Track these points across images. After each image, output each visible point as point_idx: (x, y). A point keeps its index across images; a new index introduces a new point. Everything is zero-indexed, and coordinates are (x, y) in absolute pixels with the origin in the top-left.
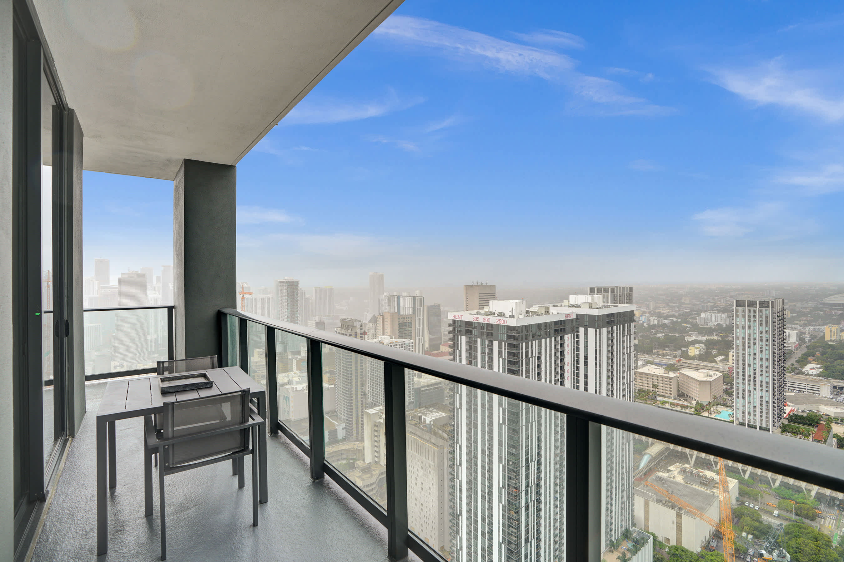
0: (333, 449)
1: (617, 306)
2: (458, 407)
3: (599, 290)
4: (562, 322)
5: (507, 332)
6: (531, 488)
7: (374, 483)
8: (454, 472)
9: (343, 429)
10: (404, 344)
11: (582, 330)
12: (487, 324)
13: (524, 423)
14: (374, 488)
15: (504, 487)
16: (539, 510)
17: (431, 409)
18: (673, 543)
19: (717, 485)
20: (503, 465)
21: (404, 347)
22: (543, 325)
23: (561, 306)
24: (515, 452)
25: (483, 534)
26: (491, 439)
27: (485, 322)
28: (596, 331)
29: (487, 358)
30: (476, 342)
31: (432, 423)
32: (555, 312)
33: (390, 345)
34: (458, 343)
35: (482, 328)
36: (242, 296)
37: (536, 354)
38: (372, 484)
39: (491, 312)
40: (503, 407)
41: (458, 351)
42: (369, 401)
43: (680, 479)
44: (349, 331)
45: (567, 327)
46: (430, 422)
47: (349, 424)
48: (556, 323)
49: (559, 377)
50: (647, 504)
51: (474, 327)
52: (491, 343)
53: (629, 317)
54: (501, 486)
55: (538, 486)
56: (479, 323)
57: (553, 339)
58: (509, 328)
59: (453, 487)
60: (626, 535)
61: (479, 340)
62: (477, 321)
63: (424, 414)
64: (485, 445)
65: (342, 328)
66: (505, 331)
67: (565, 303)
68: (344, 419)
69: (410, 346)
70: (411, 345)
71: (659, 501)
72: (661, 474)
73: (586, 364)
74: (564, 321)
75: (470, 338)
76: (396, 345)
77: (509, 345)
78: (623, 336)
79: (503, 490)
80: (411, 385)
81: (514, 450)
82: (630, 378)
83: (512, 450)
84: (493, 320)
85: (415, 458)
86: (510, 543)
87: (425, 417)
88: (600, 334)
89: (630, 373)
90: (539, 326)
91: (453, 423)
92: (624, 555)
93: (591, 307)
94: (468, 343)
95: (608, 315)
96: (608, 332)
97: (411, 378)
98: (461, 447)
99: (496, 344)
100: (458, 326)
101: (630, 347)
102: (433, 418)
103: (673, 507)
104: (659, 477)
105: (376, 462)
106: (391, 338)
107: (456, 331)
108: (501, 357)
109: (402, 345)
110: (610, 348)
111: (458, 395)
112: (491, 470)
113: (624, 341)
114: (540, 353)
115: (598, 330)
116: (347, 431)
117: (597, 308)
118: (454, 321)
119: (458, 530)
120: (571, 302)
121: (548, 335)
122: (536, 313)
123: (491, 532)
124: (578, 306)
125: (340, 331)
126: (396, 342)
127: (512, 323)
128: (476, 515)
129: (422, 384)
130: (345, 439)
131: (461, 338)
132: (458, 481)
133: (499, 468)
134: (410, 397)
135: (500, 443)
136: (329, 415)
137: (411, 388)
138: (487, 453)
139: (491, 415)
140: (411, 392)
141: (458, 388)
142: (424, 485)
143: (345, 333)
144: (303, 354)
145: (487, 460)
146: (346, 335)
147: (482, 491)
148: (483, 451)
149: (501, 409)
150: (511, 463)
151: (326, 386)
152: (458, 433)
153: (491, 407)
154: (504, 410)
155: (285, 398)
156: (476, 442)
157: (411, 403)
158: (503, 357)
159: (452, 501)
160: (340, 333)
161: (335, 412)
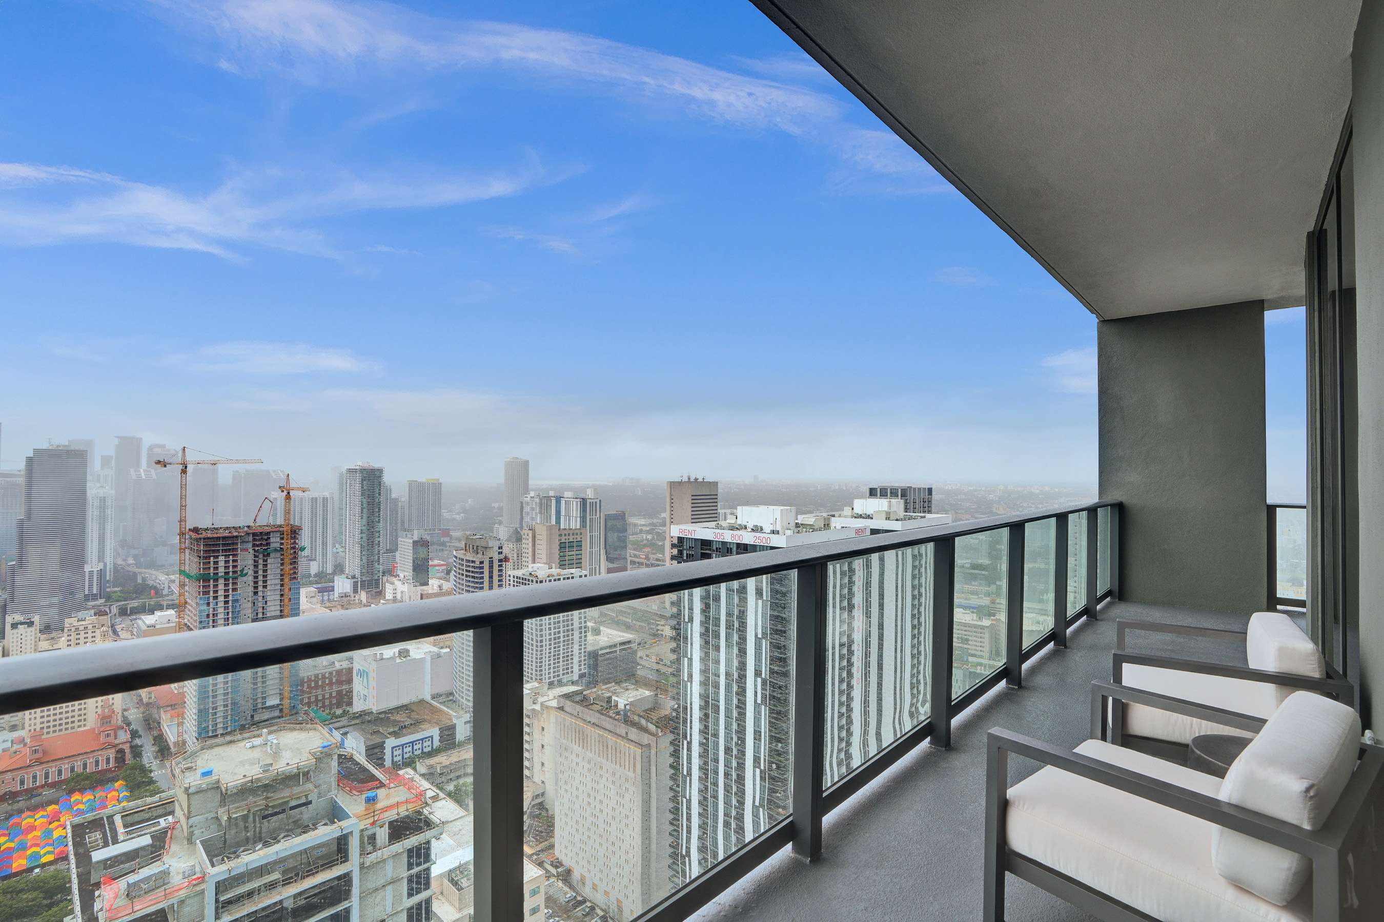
0: (450, 759)
1: (924, 517)
2: (686, 679)
3: (894, 493)
8: (678, 786)
9: (466, 723)
12: (737, 544)
15: (762, 805)
17: (624, 685)
20: (761, 772)
23: (840, 516)
24: (782, 748)
26: (741, 731)
27: (735, 541)
28: (897, 556)
29: (736, 600)
31: (628, 707)
32: (839, 527)
33: (548, 579)
35: (729, 550)
36: (285, 493)
39: (740, 525)
40: (763, 676)
44: (480, 556)
46: (625, 706)
49: (845, 627)
51: (714, 548)
54: (757, 803)
56: (724, 543)
59: (676, 811)
62: (720, 540)
63: (614, 693)
64: (732, 739)
65: (466, 550)
67: (847, 511)
68: (467, 706)
73: (881, 606)
79: (761, 810)
80: (583, 647)
81: (780, 745)
83: (776, 746)
84: (745, 538)
85: (601, 768)
87: (616, 699)
88: (902, 559)
91: (676, 706)
93: (888, 518)
96: (914, 557)
97: (583, 634)
98: (689, 743)
100: (688, 547)
102: (629, 700)
106: (550, 567)
107: (685, 555)
108: (761, 596)
109: (568, 579)
112: (741, 779)
115: (900, 555)
117: (897, 520)
118: (680, 539)
120: (856, 511)
122: (812, 528)
124: (869, 517)
125: (462, 557)
126: (559, 574)
127: (777, 542)
128: (715, 855)
129: (601, 644)
132: (685, 800)
133: (754, 775)
134: (580, 666)
135: (757, 734)
136: (441, 699)
137: (583, 651)
138: (735, 752)
139: (742, 692)
140: (583, 658)
141: (687, 647)
142: (617, 812)
143: (471, 559)
144: (389, 595)
145: (734, 764)
146: (473, 562)
147: (725, 815)
148: (728, 750)
149: (759, 680)
150: (774, 766)
151: (435, 649)
152: (685, 721)
153: (742, 677)
154: (764, 682)
155: (361, 673)
156: (716, 735)
157: (582, 676)
158: (765, 598)
159: (675, 833)
160: (462, 560)
161: (451, 694)
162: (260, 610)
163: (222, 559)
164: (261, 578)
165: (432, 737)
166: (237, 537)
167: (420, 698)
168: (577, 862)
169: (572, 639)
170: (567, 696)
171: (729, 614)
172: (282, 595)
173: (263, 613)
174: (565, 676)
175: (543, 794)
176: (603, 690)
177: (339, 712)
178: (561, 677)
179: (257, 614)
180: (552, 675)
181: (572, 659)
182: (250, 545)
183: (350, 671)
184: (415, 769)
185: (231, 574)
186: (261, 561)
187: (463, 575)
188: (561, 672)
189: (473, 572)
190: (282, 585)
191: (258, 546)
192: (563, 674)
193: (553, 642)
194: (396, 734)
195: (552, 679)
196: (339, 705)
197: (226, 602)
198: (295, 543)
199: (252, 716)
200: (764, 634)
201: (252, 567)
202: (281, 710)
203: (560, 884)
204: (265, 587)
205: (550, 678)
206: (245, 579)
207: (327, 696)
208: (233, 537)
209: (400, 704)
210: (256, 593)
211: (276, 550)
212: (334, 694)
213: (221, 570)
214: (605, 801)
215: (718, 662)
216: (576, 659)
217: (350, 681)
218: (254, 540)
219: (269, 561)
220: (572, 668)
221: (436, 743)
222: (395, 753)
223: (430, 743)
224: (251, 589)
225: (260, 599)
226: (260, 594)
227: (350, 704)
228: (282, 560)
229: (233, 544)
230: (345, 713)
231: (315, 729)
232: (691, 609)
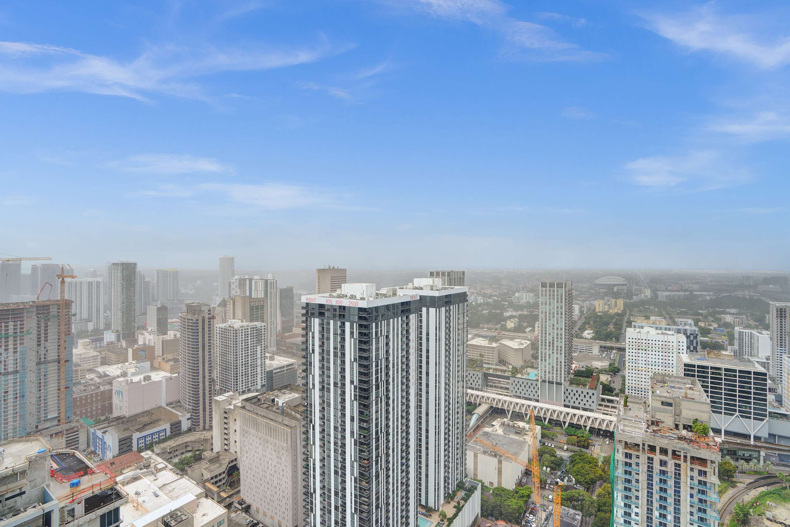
0: (177, 442)
1: (453, 288)
2: (311, 387)
3: (438, 274)
4: (407, 303)
5: (358, 314)
6: (381, 457)
7: (224, 472)
8: (308, 451)
9: (188, 419)
10: (256, 327)
11: (424, 309)
12: (340, 306)
13: (374, 398)
14: (224, 478)
15: (356, 461)
16: (388, 476)
17: (283, 391)
18: (496, 485)
19: (527, 433)
20: (355, 440)
21: (256, 330)
22: (391, 307)
23: (406, 288)
24: (366, 426)
25: (336, 508)
26: (343, 415)
27: (338, 305)
28: (436, 311)
29: (339, 339)
30: (329, 324)
31: (284, 404)
32: (402, 294)
33: (240, 329)
34: (311, 326)
35: (335, 310)
36: (61, 279)
37: (384, 333)
38: (220, 475)
39: (343, 295)
40: (355, 384)
41: (311, 333)
42: (218, 387)
43: (500, 431)
44: (196, 316)
45: (412, 307)
46: (283, 404)
47: (196, 413)
48: (403, 304)
49: (405, 353)
50: (476, 456)
51: (326, 309)
52: (343, 324)
53: (462, 297)
54: (353, 460)
55: (387, 455)
56: (332, 306)
57: (400, 318)
58: (361, 310)
59: (307, 467)
60: (460, 486)
61: (332, 322)
62: (330, 304)
63: (277, 396)
64: (338, 422)
65: (188, 313)
66: (356, 312)
67: (410, 285)
68: (189, 409)
69: (261, 329)
70: (263, 328)
71: (485, 452)
72: (486, 429)
73: (428, 340)
74: (410, 302)
75: (323, 320)
76: (248, 329)
77: (361, 326)
78: (458, 314)
79: (355, 463)
80: (263, 368)
81: (365, 424)
82: (464, 351)
83: (363, 424)
84: (345, 303)
85: (267, 442)
86: (361, 512)
87: (277, 400)
88: (439, 313)
89: (464, 346)
90: (387, 307)
91: (306, 404)
92: (458, 503)
93: (432, 289)
94: (321, 325)
95: (446, 296)
96: (446, 311)
97: (263, 361)
98: (314, 427)
99: (348, 325)
100: (312, 309)
101: (464, 323)
102: (285, 400)
103: (495, 456)
104: (485, 432)
105: (226, 450)
106: (242, 322)
107: (310, 313)
108: (353, 337)
109: (253, 328)
110: (448, 325)
111: (311, 376)
112: (344, 445)
113: (459, 319)
114: (388, 332)
115: (438, 309)
116: (192, 421)
117: (437, 290)
118: (307, 304)
119: (312, 508)
120: (415, 285)
121: (395, 315)
122: (385, 296)
123: (344, 505)
124: (421, 289)
125: (185, 317)
126: (248, 326)
127: (363, 305)
128: (329, 490)
129: (275, 367)
130: (190, 430)
131: (314, 320)
132: (312, 460)
133: (351, 442)
134: (262, 380)
135: (352, 419)
136: (172, 406)
137: (263, 371)
138: (340, 429)
139: (343, 393)
140: (263, 376)
141: (311, 368)
142: (277, 468)
143: (190, 318)
144: (141, 342)
145: (339, 437)
146: (192, 320)
147: (335, 466)
148: (336, 428)
149: (353, 386)
150: (362, 436)
151: (169, 375)
152: (311, 411)
153: (344, 385)
154: (355, 388)
155: (119, 393)
156: (329, 420)
157: (263, 386)
158: (355, 337)
159: (306, 480)
160: (185, 319)
161: (179, 402)
162: (43, 356)
163: (11, 325)
164: (43, 335)
165: (165, 429)
166: (23, 309)
167: (158, 405)
168: (254, 500)
169: (257, 364)
170: (247, 400)
171: (335, 348)
172: (59, 346)
173: (45, 358)
174: (253, 387)
175: (236, 460)
176: (270, 396)
177: (103, 418)
178: (250, 387)
179: (40, 359)
180: (244, 387)
181: (257, 377)
182: (34, 314)
183: (111, 391)
184: (153, 451)
185: (18, 334)
186: (43, 324)
187: (185, 328)
188: (250, 385)
189: (191, 326)
190: (59, 339)
191: (40, 314)
192: (251, 386)
193: (244, 366)
194: (139, 430)
195: (244, 389)
196: (103, 415)
197: (15, 352)
198: (69, 311)
199: (37, 427)
200: (355, 359)
201: (36, 328)
202: (59, 421)
203: (244, 514)
204: (46, 341)
205: (242, 389)
206: (30, 336)
207: (94, 408)
208: (20, 309)
209: (145, 410)
210: (39, 345)
211: (54, 317)
212: (99, 407)
213: (11, 331)
214: (270, 462)
215: (329, 377)
216: (259, 376)
217: (111, 398)
218: (37, 310)
219: (49, 324)
220: (257, 382)
221: (168, 433)
222: (140, 442)
223: (164, 433)
224: (35, 343)
225: (43, 349)
226: (42, 346)
227: (111, 412)
228: (59, 323)
229: (20, 313)
230: (107, 419)
231: (37, 440)
232: (313, 345)
